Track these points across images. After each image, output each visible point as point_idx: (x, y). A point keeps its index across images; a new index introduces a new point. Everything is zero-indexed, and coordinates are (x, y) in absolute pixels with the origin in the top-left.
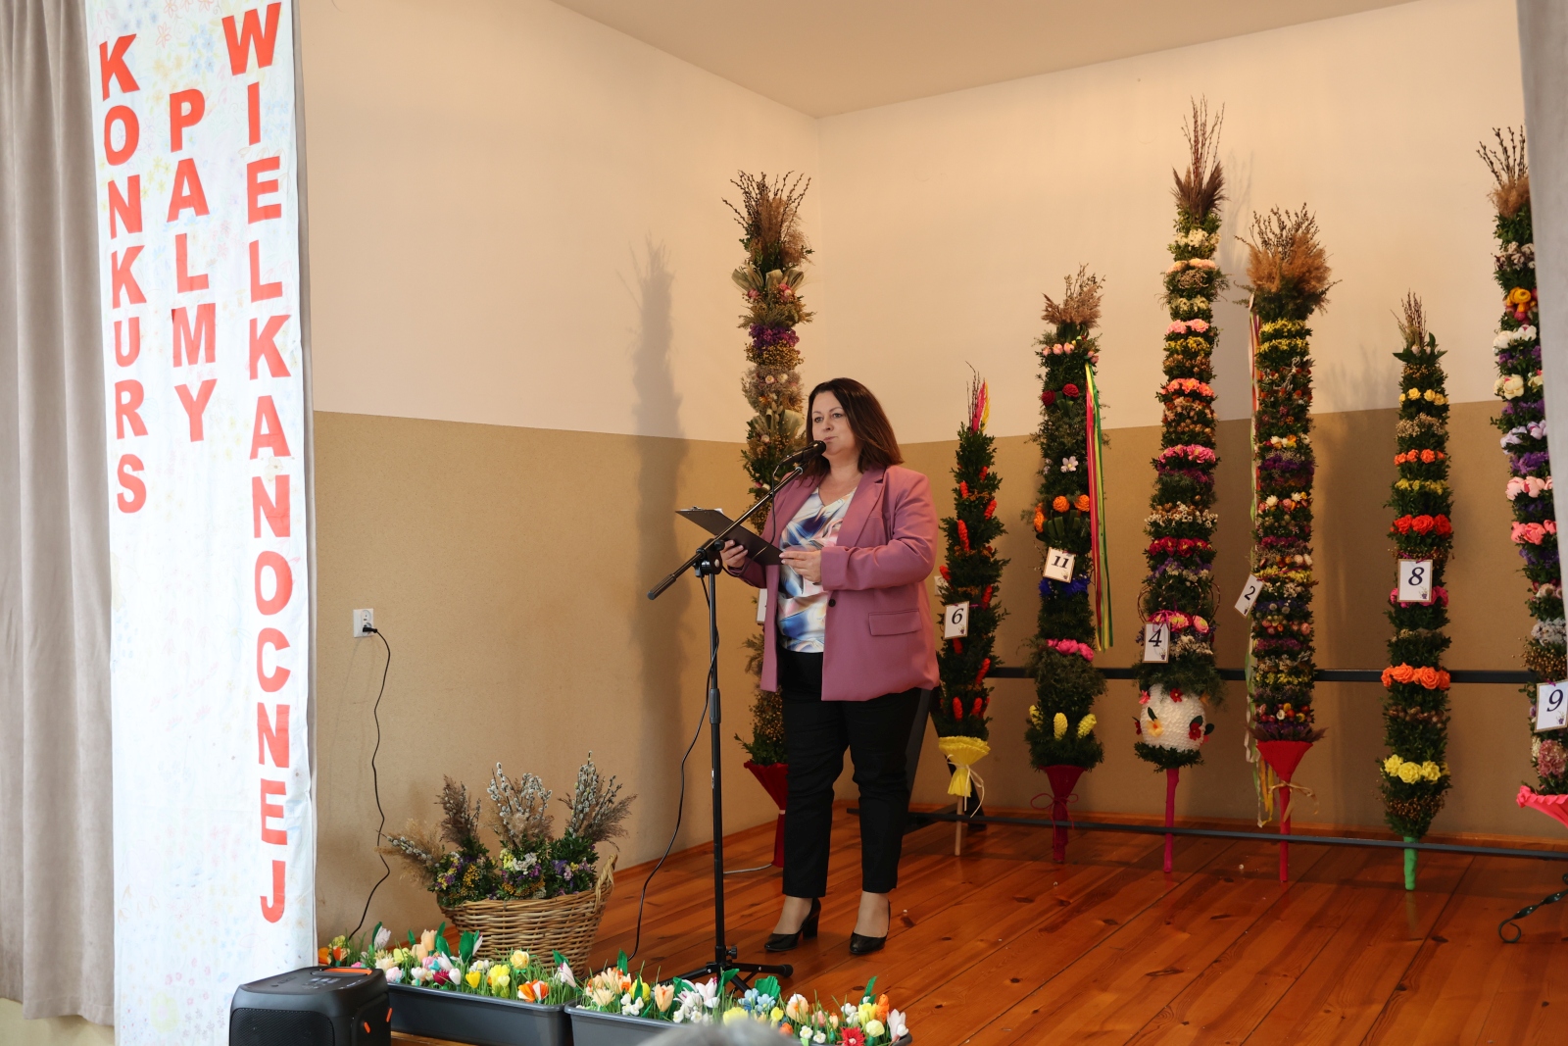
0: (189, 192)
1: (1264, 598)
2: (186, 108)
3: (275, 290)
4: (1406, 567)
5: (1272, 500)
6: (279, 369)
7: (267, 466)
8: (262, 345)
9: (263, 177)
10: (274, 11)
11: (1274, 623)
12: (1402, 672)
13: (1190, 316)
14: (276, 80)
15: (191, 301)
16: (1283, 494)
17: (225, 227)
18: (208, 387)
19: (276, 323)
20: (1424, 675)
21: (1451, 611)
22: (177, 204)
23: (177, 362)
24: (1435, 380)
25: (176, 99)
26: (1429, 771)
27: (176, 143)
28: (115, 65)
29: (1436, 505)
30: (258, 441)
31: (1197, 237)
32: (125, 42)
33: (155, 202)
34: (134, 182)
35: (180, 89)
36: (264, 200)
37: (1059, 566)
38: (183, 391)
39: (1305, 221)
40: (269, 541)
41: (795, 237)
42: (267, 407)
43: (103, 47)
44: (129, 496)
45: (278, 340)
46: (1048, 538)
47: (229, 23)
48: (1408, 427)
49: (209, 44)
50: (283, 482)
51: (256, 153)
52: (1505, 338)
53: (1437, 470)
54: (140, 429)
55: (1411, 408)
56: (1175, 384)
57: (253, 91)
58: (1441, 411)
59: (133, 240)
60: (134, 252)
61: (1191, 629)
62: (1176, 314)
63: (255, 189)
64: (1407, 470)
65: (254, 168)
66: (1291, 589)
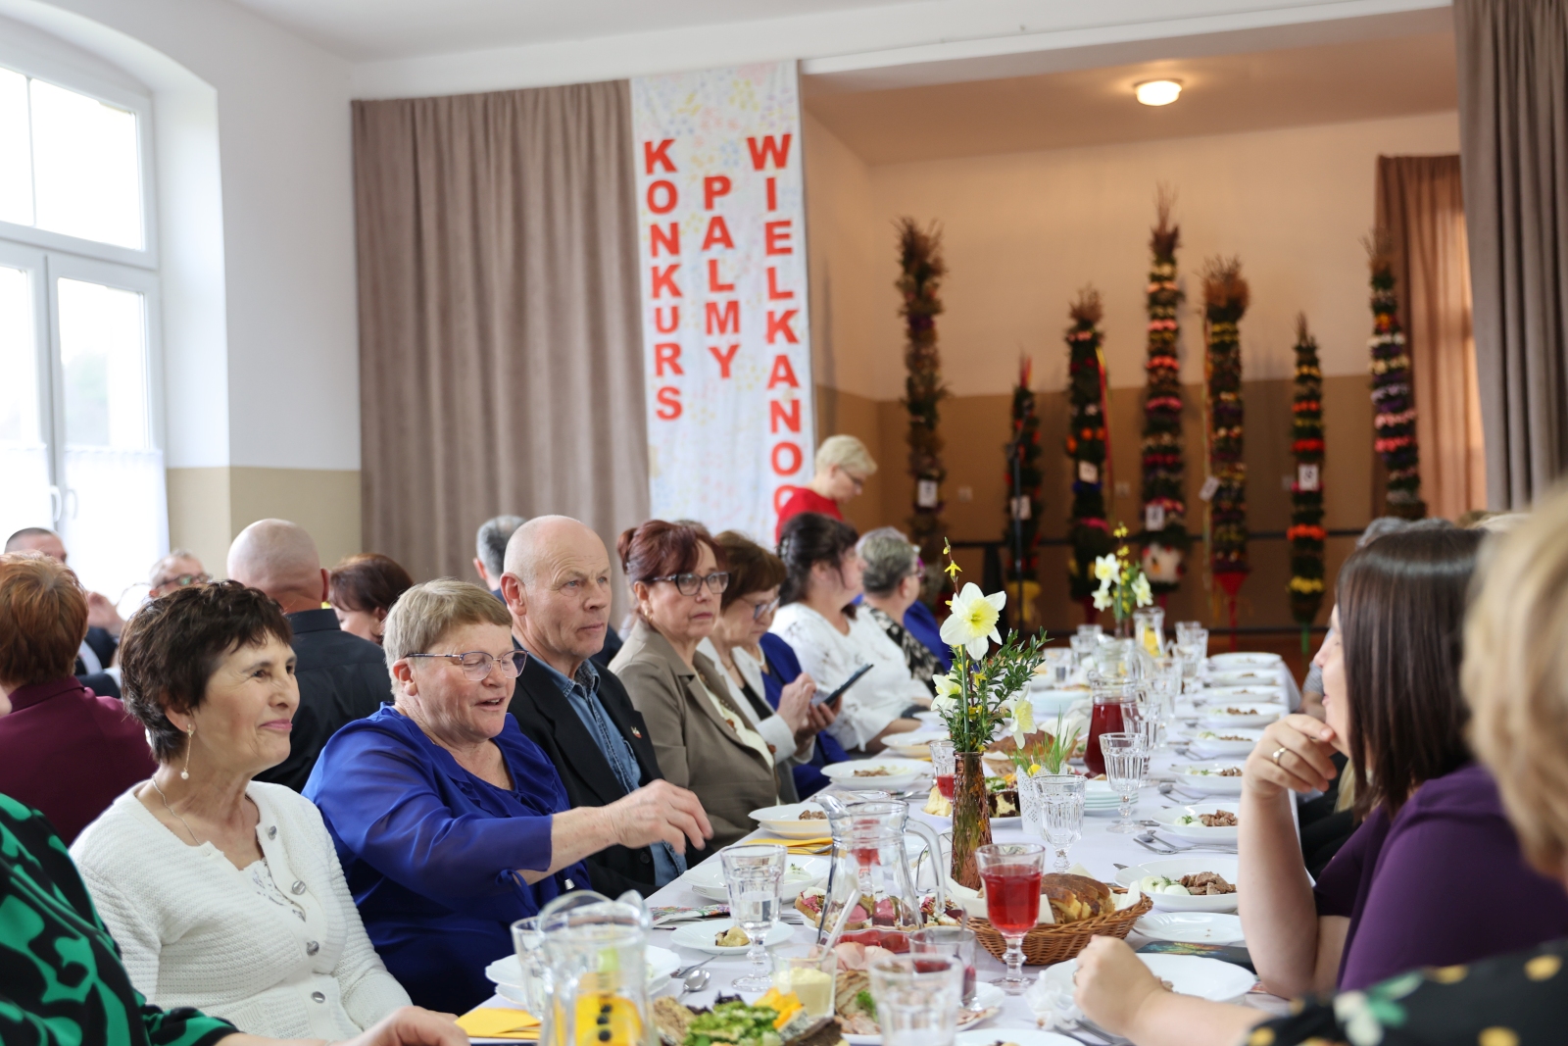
0: (719, 233)
1: (1220, 491)
2: (717, 186)
3: (788, 295)
4: (1303, 470)
5: (1222, 432)
6: (791, 338)
7: (782, 393)
8: (779, 326)
9: (778, 231)
10: (787, 138)
11: (1226, 504)
12: (1302, 530)
13: (1164, 318)
14: (790, 178)
15: (721, 299)
16: (1229, 428)
17: (748, 257)
18: (733, 349)
19: (789, 314)
20: (1313, 531)
21: (1326, 495)
22: (709, 242)
23: (709, 331)
24: (1313, 362)
25: (709, 181)
26: (1316, 585)
27: (709, 205)
28: (658, 154)
29: (1316, 434)
30: (774, 379)
31: (1166, 270)
32: (666, 143)
33: (691, 238)
34: (674, 227)
35: (713, 173)
36: (779, 244)
37: (1088, 473)
38: (715, 351)
39: (1236, 265)
40: (784, 433)
41: (938, 261)
42: (782, 360)
43: (648, 145)
44: (669, 410)
45: (792, 323)
46: (1077, 456)
47: (752, 142)
48: (1302, 389)
49: (736, 151)
50: (795, 404)
51: (773, 217)
52: (1375, 341)
53: (1317, 414)
54: (678, 370)
55: (1302, 379)
56: (1157, 361)
57: (771, 183)
58: (1318, 380)
59: (672, 260)
60: (673, 268)
61: (1174, 510)
62: (1154, 317)
63: (771, 237)
64: (1301, 414)
65: (770, 226)
66: (1236, 485)
